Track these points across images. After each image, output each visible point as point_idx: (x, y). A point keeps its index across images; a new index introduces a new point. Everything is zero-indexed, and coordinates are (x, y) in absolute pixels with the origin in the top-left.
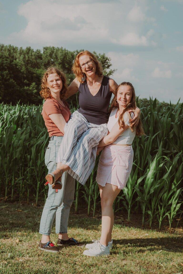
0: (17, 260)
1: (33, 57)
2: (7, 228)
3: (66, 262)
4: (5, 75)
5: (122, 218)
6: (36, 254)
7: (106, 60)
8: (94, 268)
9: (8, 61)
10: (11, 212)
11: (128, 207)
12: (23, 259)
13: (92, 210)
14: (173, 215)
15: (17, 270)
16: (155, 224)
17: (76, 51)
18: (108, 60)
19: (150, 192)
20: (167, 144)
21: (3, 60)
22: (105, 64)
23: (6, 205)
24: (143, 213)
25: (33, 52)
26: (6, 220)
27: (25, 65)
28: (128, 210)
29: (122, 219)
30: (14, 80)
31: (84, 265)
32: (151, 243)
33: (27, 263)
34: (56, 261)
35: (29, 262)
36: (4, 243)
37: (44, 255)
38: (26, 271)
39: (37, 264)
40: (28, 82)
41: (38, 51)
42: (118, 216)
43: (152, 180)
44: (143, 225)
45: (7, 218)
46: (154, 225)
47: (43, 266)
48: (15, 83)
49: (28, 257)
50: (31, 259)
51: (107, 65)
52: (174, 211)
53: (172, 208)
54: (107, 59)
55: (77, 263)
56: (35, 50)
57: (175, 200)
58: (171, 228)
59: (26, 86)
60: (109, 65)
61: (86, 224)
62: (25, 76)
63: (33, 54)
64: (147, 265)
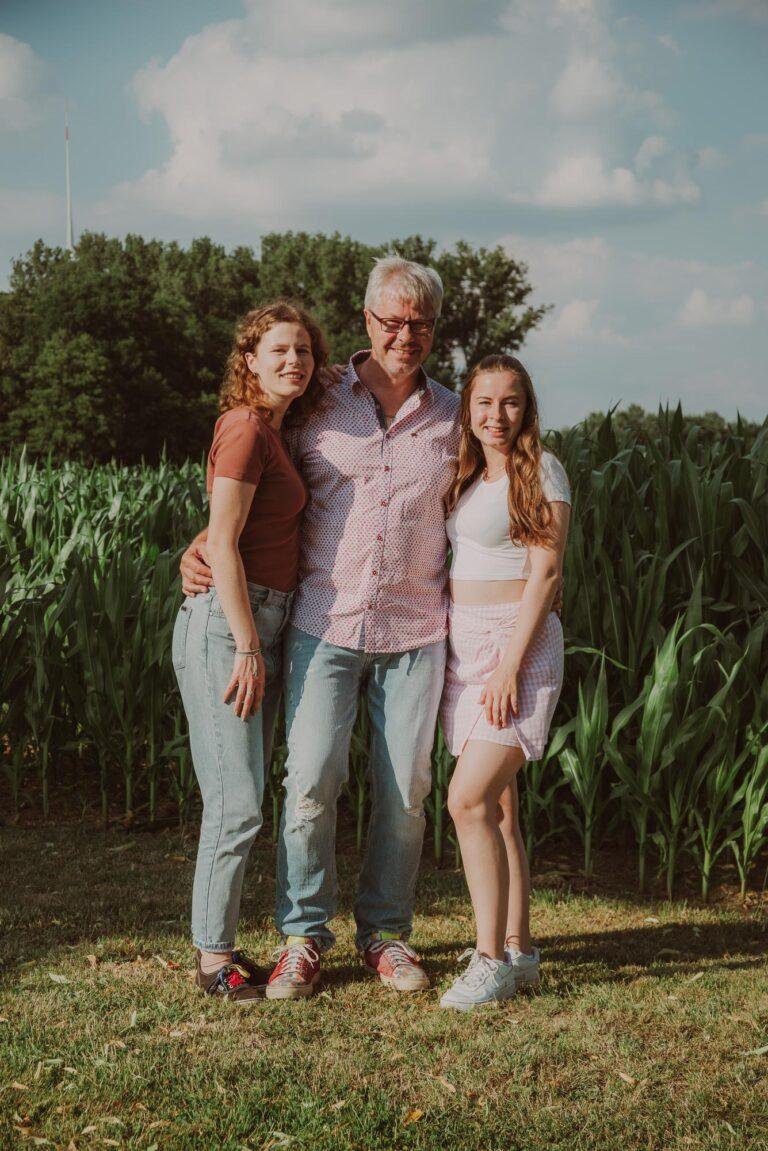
0: (161, 1033)
1: (226, 278)
2: (131, 925)
3: (345, 1032)
4: (124, 352)
5: (563, 866)
6: (234, 1011)
7: (507, 274)
8: (445, 1049)
9: (133, 300)
10: (146, 864)
11: (583, 820)
12: (185, 1029)
13: (451, 843)
14: (752, 845)
15: (160, 1070)
16: (689, 882)
17: (390, 244)
18: (518, 272)
19: (663, 762)
20: (726, 580)
21: (111, 295)
22: (505, 285)
23: (128, 841)
24: (638, 845)
25: (223, 257)
26: (128, 894)
27: (196, 312)
28: (584, 833)
29: (562, 870)
30: (158, 370)
31: (411, 1039)
32: (665, 951)
33: (198, 1043)
34: (307, 1031)
35: (205, 1039)
36: (117, 977)
37: (262, 1014)
38: (194, 1070)
39: (234, 1045)
40: (212, 376)
41: (243, 254)
42: (549, 860)
43: (668, 717)
44: (641, 888)
45: (131, 889)
46: (686, 887)
47: (257, 1051)
48: (164, 382)
49: (203, 1023)
50: (214, 1027)
51: (512, 289)
52: (752, 830)
53: (747, 818)
54: (512, 267)
55: (383, 1034)
56: (229, 251)
57: (757, 786)
58: (746, 891)
59: (208, 393)
60: (519, 290)
61: (425, 892)
62: (201, 352)
63: (222, 263)
64: (646, 1027)
